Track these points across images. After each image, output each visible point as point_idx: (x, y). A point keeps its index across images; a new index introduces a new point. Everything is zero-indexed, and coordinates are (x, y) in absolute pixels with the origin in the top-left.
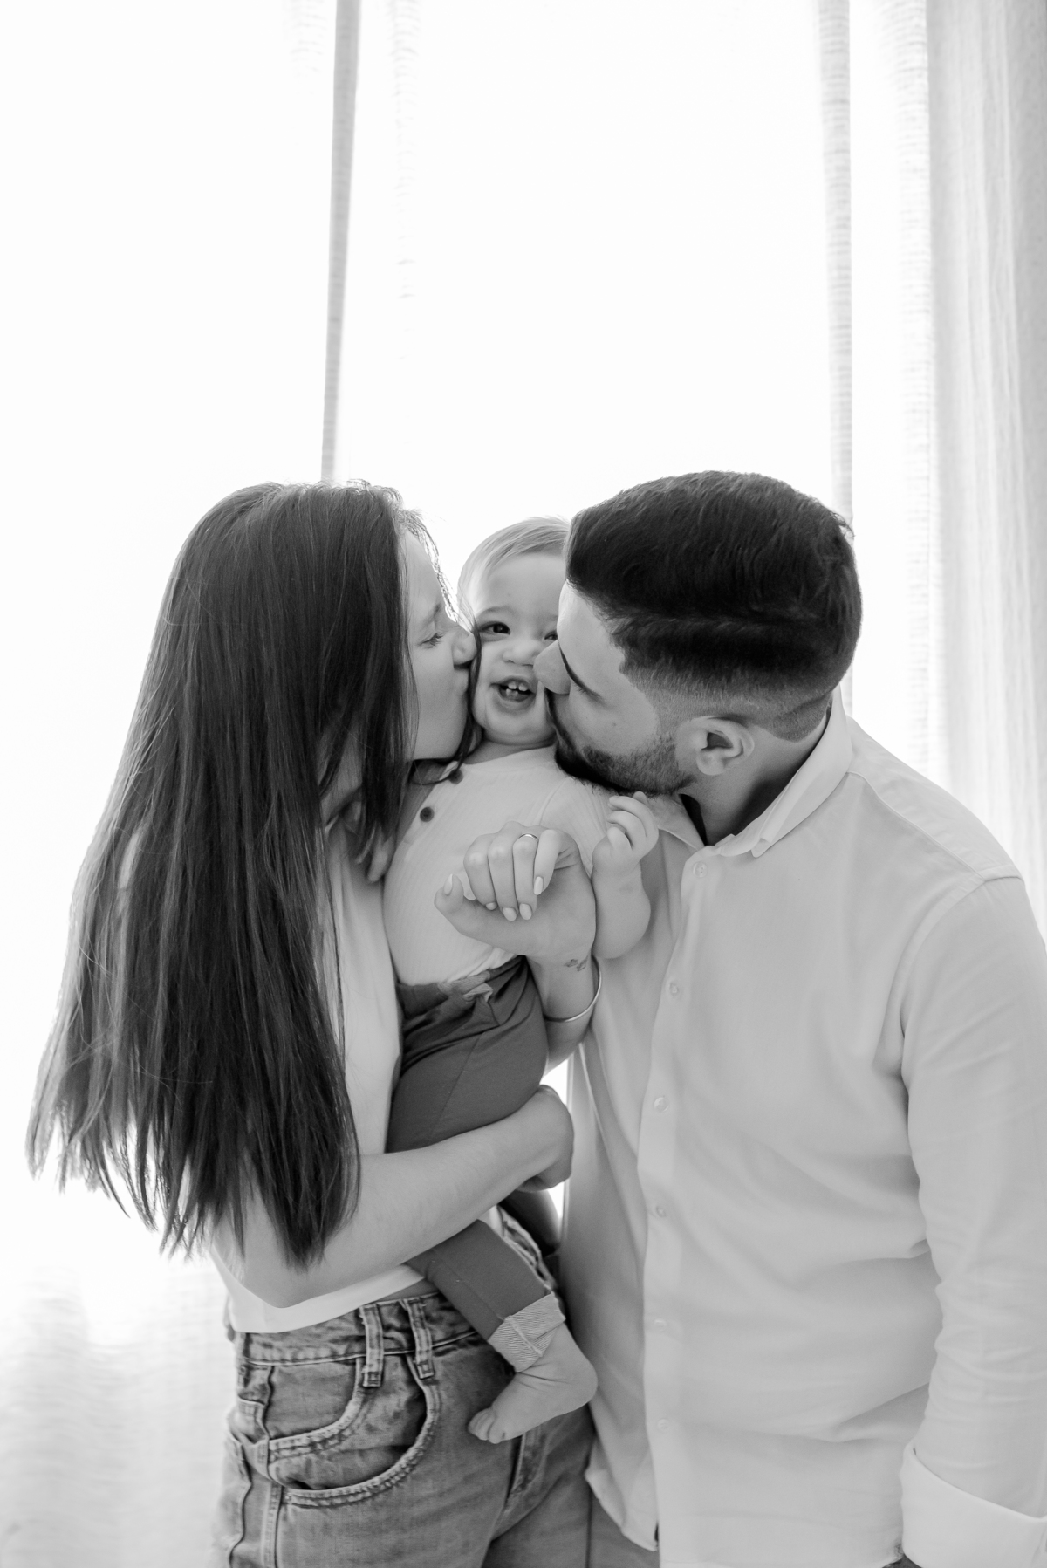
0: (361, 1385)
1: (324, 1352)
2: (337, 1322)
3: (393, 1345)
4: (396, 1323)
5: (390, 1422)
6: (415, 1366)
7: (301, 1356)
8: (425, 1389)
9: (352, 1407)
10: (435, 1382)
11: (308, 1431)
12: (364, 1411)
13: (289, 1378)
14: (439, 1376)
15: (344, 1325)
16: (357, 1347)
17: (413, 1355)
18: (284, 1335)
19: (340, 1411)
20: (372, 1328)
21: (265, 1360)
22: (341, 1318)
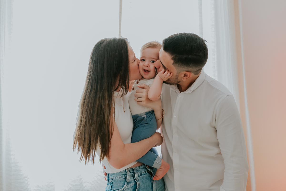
0: (126, 182)
1: (120, 177)
2: (122, 172)
3: (131, 175)
4: (132, 172)
5: (131, 188)
6: (135, 178)
7: (117, 177)
8: (137, 182)
9: (125, 185)
10: (139, 181)
11: (118, 189)
12: (127, 186)
13: (115, 181)
14: (139, 180)
15: (123, 172)
16: (126, 176)
17: (135, 177)
18: (114, 174)
19: (124, 186)
20: (128, 173)
21: (111, 178)
22: (123, 171)
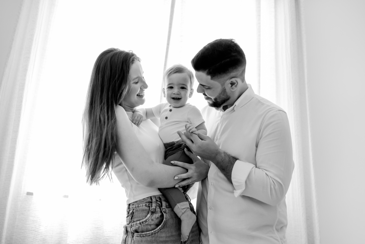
0: (151, 211)
1: (144, 205)
2: (147, 199)
3: (158, 204)
4: (159, 201)
5: (156, 219)
6: (162, 209)
8: (164, 214)
9: (149, 215)
10: (166, 213)
11: (140, 220)
12: (151, 216)
13: (137, 211)
14: (167, 212)
16: (151, 204)
17: (162, 207)
18: (136, 202)
20: (154, 200)
21: (132, 208)
